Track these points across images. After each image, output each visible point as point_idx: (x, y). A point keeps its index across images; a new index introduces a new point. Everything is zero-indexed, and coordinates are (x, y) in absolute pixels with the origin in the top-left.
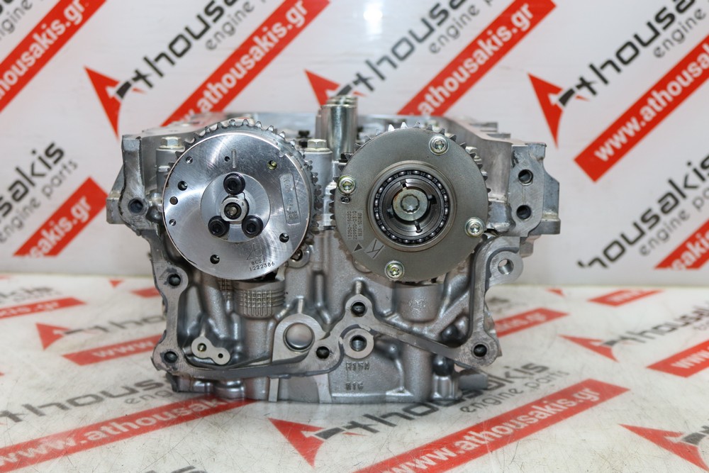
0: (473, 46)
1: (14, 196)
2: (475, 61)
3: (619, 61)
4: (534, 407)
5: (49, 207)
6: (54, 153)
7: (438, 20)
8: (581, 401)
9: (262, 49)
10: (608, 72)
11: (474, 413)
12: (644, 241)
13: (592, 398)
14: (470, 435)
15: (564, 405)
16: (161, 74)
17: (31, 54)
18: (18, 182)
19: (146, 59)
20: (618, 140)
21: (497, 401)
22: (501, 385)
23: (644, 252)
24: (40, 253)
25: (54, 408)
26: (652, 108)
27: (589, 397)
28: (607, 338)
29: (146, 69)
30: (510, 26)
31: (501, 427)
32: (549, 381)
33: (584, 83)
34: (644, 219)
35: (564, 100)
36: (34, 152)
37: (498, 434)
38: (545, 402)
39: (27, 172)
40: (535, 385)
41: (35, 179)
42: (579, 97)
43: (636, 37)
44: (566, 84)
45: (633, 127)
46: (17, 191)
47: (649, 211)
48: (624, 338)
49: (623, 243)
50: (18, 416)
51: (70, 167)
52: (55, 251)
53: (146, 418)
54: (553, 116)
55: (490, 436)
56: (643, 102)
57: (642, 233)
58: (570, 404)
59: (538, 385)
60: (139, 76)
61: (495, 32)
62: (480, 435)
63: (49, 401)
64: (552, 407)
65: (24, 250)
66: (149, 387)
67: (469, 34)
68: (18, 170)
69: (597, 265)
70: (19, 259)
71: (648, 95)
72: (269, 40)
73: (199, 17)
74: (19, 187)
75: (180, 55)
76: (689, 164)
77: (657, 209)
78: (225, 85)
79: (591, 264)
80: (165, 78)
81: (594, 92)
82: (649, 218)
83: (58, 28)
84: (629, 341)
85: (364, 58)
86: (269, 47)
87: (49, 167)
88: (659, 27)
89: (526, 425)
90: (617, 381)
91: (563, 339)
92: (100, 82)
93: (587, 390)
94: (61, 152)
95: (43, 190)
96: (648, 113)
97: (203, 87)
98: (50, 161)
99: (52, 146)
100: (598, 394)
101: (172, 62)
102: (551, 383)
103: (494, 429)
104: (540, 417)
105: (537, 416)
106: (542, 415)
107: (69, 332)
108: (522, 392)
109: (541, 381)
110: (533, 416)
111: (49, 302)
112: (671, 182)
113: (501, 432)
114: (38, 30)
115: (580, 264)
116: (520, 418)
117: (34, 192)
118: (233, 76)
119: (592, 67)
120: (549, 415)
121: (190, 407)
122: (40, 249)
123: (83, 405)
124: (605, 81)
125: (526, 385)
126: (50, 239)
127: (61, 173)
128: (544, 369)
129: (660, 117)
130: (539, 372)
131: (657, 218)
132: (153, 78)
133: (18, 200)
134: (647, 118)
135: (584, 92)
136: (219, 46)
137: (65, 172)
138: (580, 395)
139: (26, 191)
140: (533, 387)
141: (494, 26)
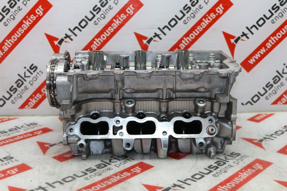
0: (201, 21)
1: (17, 86)
2: (201, 27)
3: (258, 25)
4: (240, 173)
5: (32, 89)
6: (33, 68)
7: (187, 11)
8: (256, 169)
9: (117, 24)
10: (254, 30)
11: (218, 177)
12: (267, 94)
13: (260, 168)
14: (220, 188)
15: (251, 172)
16: (76, 35)
17: (23, 28)
18: (19, 80)
19: (70, 29)
20: (257, 56)
21: (225, 171)
22: (225, 163)
23: (267, 99)
24: (29, 107)
25: (58, 183)
26: (270, 43)
27: (259, 167)
28: (259, 138)
29: (69, 33)
30: (215, 13)
31: (230, 183)
32: (242, 160)
33: (244, 34)
34: (267, 86)
35: (236, 41)
36: (25, 68)
37: (230, 187)
38: (243, 171)
39: (23, 76)
40: (238, 163)
41: (26, 79)
42: (242, 40)
43: (264, 16)
44: (237, 35)
45: (263, 51)
46: (19, 83)
47: (269, 83)
48: (265, 138)
49: (259, 96)
50: (45, 188)
51: (40, 73)
52: (35, 106)
53: (95, 187)
54: (232, 47)
55: (227, 188)
56: (267, 41)
57: (266, 91)
58: (253, 171)
59: (239, 162)
60: (67, 36)
61: (209, 15)
62: (223, 187)
63: (55, 181)
64: (247, 173)
65: (23, 107)
66: (91, 171)
67: (199, 16)
68: (19, 75)
69: (249, 104)
70: (21, 110)
71: (269, 38)
72: (119, 20)
73: (91, 12)
74: (19, 82)
75: (83, 28)
76: (284, 64)
77: (272, 82)
78: (102, 39)
79: (246, 104)
80: (77, 36)
81: (248, 38)
82: (269, 86)
83: (33, 17)
84: (268, 139)
85: (158, 27)
86: (119, 23)
87: (32, 74)
88: (273, 11)
89: (239, 182)
90: (267, 159)
91: (242, 139)
92: (51, 39)
93: (257, 164)
94: (36, 67)
95: (29, 83)
96: (269, 45)
97: (93, 40)
98: (32, 71)
99: (33, 65)
100: (262, 166)
101: (80, 31)
102: (243, 161)
103: (228, 184)
104: (244, 178)
105: (242, 177)
106: (244, 177)
107: (52, 146)
108: (233, 166)
109: (239, 160)
110: (240, 178)
111: (38, 130)
112: (277, 72)
113: (231, 186)
114: (25, 19)
115: (243, 104)
116: (236, 179)
117: (26, 84)
118: (105, 35)
119: (247, 28)
120: (246, 177)
121: (110, 180)
122: (29, 106)
123: (69, 182)
124: (252, 34)
125: (234, 162)
126: (33, 102)
127: (36, 76)
128: (239, 154)
129: (273, 47)
130: (237, 156)
131: (272, 85)
132: (73, 37)
133: (19, 87)
134: (269, 47)
135: (244, 38)
136: (99, 23)
137: (38, 75)
138: (255, 167)
139: (23, 83)
140: (237, 164)
141: (209, 13)
